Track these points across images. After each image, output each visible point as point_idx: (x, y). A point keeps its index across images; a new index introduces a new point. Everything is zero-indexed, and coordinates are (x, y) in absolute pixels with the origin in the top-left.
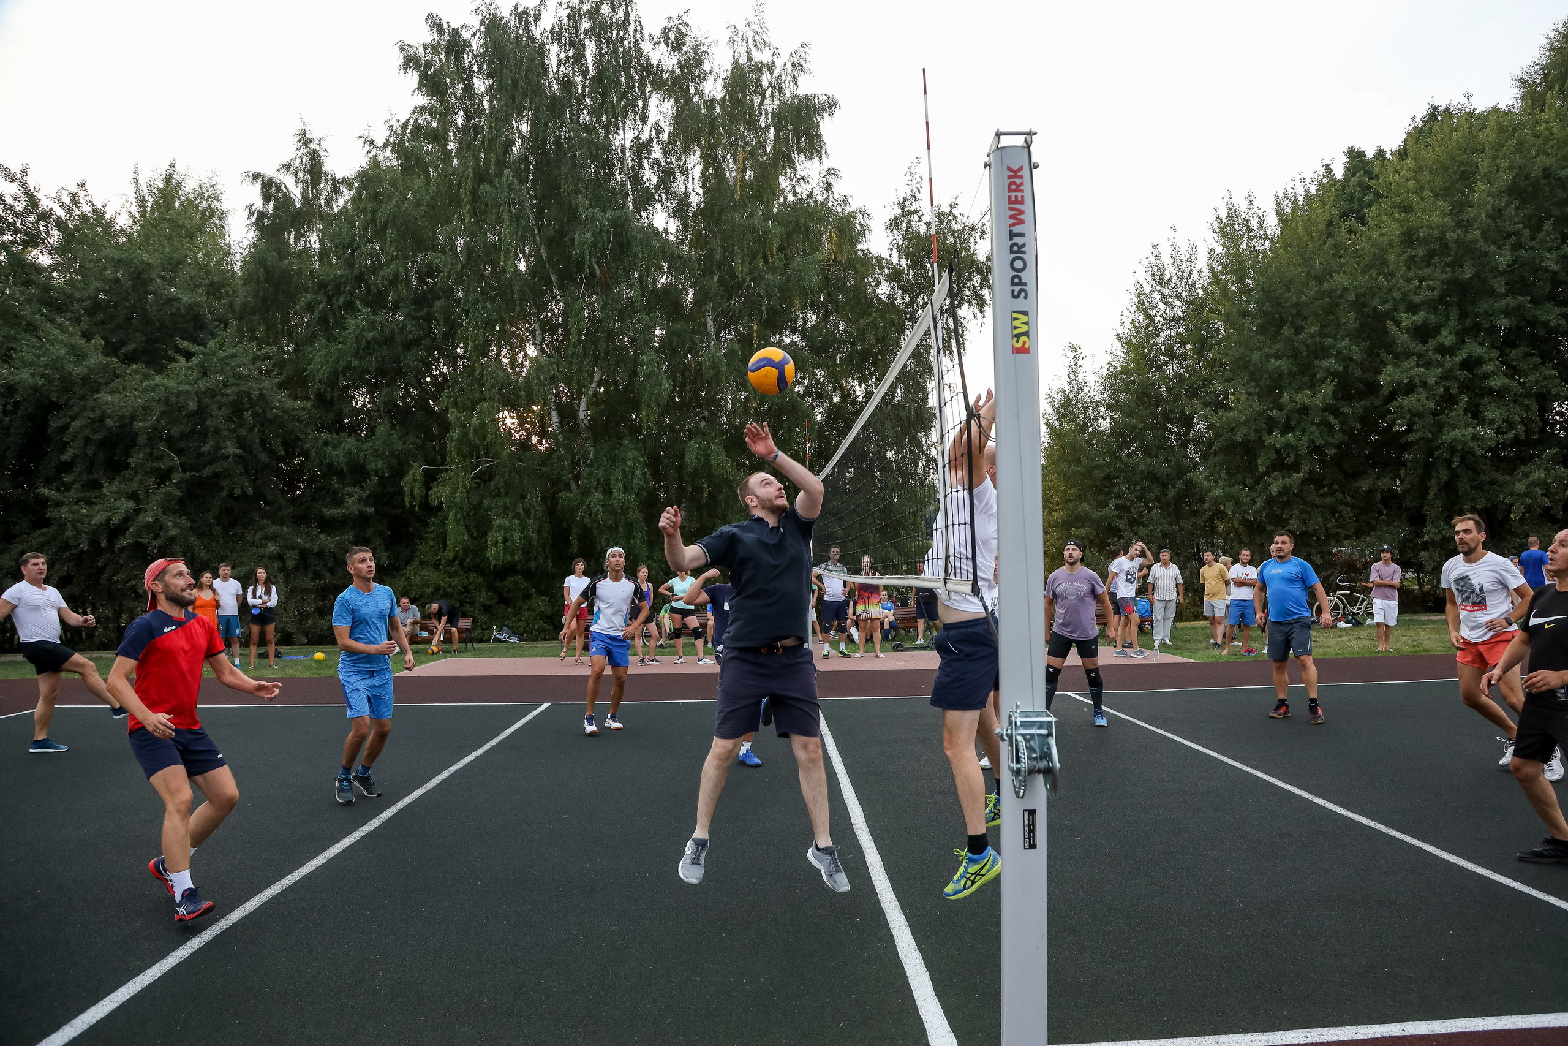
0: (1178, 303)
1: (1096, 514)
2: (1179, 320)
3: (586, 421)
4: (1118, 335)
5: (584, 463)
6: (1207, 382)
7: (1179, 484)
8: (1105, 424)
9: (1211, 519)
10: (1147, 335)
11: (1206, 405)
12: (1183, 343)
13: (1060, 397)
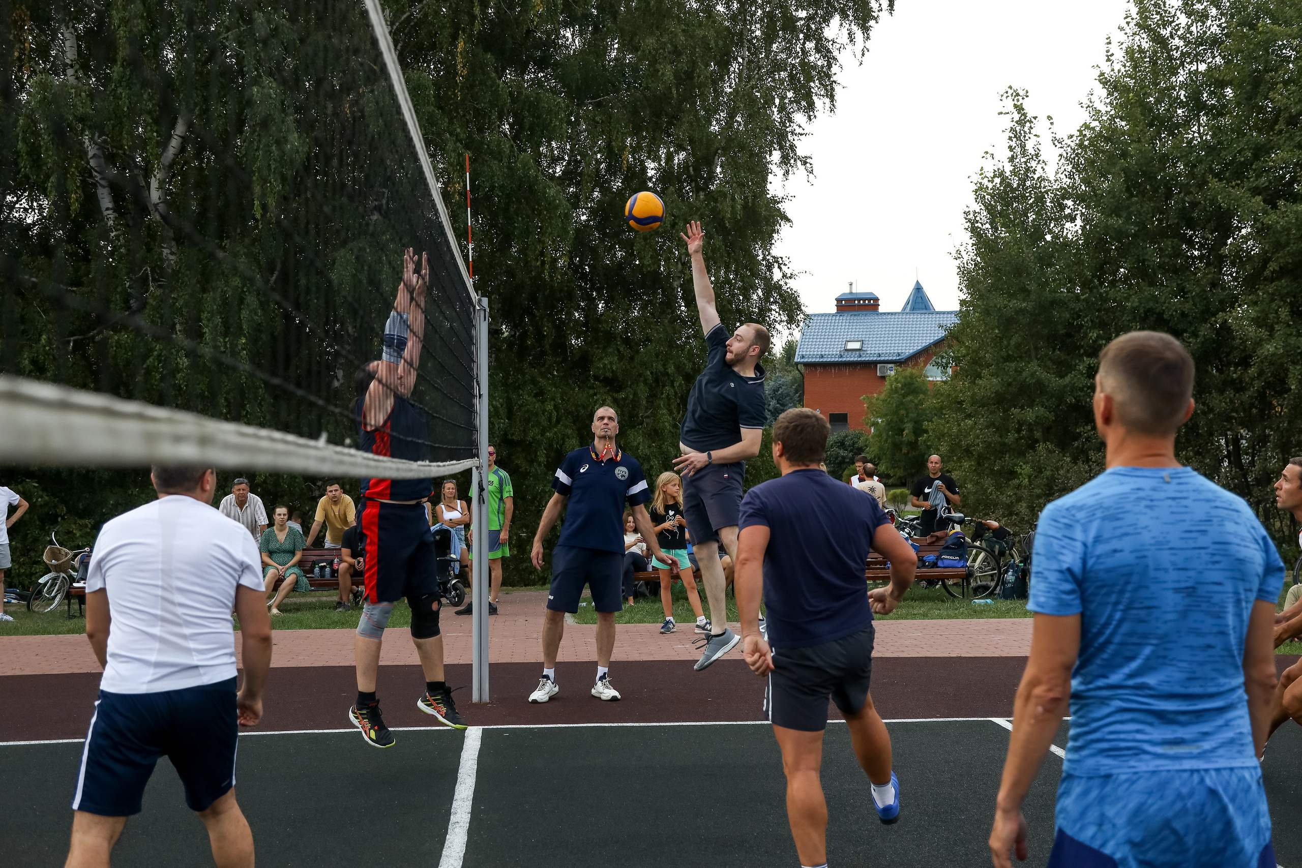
0: (1214, 11)
1: (1054, 382)
2: (1215, 42)
3: (161, 207)
4: (1102, 74)
5: (154, 280)
6: (1260, 151)
7: (1204, 331)
8: (1073, 229)
9: (1261, 395)
10: (1155, 72)
11: (1256, 191)
12: (1222, 84)
13: (997, 180)
